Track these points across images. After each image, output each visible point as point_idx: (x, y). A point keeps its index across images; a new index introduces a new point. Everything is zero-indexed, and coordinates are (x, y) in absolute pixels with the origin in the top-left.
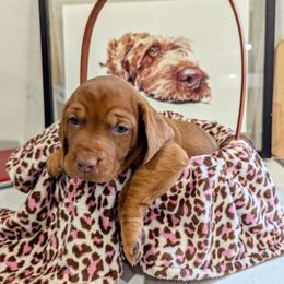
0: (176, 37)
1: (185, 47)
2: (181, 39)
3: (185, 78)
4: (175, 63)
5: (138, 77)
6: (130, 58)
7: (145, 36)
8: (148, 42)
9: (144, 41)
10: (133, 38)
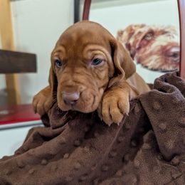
0: (166, 25)
1: (172, 32)
2: (169, 27)
3: (171, 54)
4: (164, 44)
5: (137, 54)
6: (131, 41)
7: (143, 26)
8: (145, 30)
9: (142, 30)
10: (134, 28)
